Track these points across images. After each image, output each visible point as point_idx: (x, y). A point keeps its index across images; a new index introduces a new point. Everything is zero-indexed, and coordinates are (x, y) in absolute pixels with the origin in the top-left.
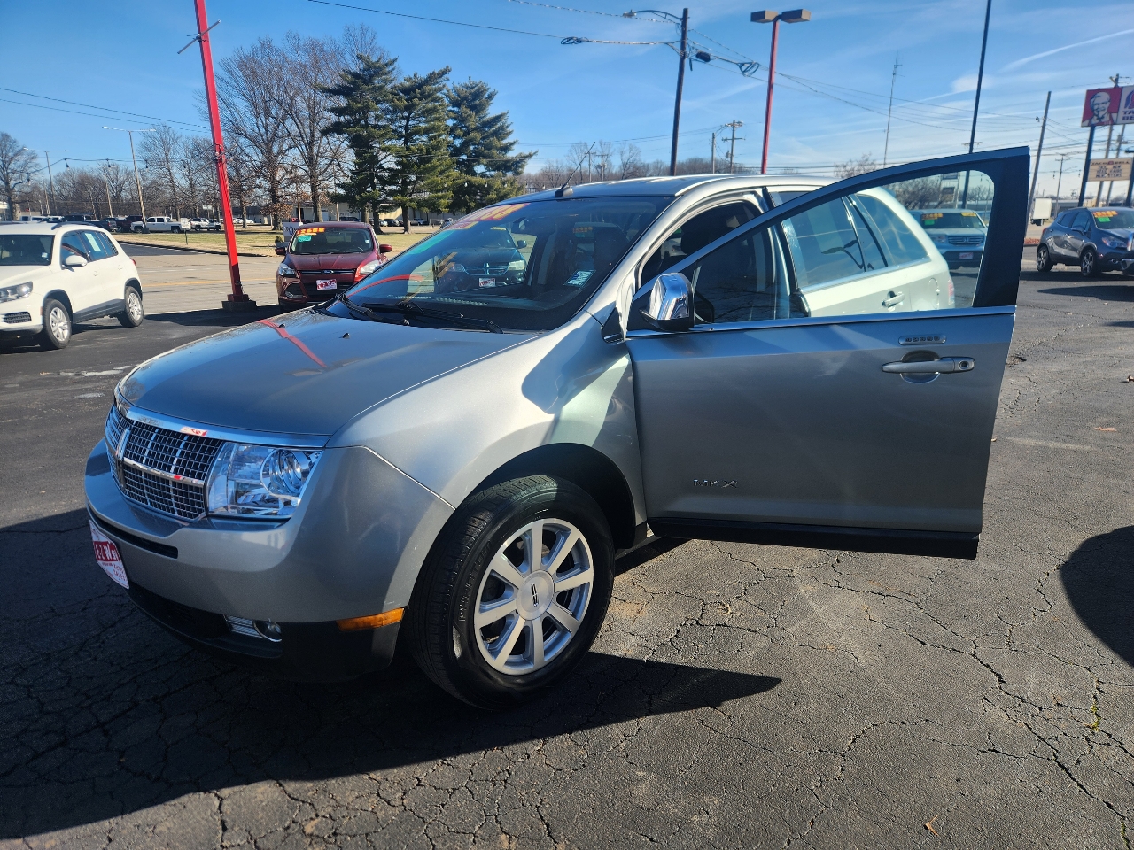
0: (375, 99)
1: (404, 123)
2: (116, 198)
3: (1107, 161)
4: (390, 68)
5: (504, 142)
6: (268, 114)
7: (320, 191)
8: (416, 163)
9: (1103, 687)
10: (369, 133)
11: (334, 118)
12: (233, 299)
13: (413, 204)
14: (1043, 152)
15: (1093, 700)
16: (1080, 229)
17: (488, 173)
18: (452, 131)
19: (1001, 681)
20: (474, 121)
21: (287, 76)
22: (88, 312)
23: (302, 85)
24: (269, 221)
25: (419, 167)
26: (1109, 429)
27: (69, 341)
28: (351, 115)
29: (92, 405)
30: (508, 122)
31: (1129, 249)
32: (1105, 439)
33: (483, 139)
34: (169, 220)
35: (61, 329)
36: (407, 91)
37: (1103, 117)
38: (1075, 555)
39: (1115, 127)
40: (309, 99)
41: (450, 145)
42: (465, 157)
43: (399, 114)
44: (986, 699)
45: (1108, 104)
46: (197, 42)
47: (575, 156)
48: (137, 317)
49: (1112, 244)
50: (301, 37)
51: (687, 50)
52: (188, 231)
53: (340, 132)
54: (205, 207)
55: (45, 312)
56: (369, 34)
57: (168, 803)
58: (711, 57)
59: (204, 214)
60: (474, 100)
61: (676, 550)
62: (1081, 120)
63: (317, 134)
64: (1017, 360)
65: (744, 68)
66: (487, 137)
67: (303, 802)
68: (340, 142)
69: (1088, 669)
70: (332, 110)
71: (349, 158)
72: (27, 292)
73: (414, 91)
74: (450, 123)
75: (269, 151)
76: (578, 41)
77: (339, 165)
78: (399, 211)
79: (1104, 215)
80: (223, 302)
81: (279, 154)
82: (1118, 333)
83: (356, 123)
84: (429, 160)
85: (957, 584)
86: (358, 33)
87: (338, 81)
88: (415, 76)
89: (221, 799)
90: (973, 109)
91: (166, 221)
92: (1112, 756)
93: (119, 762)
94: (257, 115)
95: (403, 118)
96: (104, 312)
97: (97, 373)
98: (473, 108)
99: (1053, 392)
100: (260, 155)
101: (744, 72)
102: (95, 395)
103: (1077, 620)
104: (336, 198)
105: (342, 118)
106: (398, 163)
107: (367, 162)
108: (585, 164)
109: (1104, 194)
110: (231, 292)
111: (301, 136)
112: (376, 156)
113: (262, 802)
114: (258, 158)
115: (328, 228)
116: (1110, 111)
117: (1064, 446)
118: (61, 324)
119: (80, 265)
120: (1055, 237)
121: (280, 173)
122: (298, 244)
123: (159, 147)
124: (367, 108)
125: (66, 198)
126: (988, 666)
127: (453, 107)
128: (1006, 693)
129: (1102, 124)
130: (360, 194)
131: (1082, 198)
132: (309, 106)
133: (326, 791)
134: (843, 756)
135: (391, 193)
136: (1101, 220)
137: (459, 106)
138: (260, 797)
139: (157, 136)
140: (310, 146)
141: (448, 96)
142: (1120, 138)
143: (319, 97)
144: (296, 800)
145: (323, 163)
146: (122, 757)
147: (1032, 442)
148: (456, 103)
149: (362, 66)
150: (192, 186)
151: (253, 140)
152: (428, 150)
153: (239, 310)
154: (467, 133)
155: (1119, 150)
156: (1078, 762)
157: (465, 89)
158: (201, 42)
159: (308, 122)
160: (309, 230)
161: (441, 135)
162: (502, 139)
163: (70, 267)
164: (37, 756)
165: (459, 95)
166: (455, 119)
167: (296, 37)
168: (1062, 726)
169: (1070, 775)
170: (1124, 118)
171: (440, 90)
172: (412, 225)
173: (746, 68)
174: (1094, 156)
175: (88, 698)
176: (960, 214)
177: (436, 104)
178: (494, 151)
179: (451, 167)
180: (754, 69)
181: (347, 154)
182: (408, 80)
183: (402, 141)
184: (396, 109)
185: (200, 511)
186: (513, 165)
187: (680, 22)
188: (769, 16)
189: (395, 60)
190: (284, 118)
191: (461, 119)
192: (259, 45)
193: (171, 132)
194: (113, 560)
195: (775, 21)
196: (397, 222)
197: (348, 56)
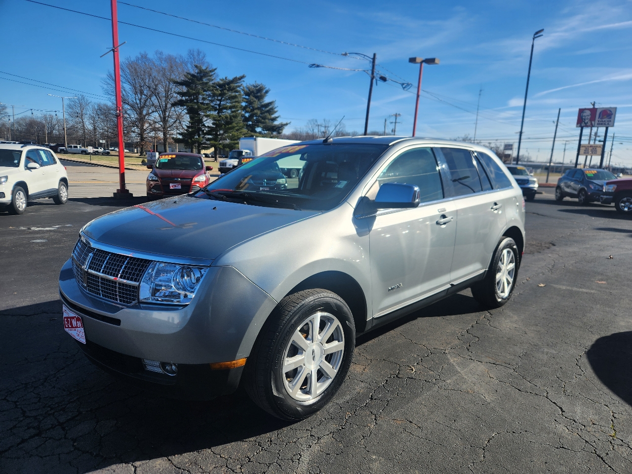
0: (203, 88)
1: (218, 102)
2: (50, 133)
3: (589, 145)
4: (213, 73)
5: (273, 116)
6: (142, 93)
7: (168, 136)
8: (223, 124)
9: (615, 415)
10: (198, 107)
11: (179, 98)
12: (120, 192)
13: (221, 146)
14: (556, 139)
15: (612, 422)
16: (578, 180)
17: (263, 132)
18: (244, 108)
19: (563, 411)
20: (257, 104)
21: (154, 74)
22: (37, 195)
23: (163, 79)
24: (137, 151)
25: (225, 126)
26: (603, 282)
27: (25, 210)
28: (189, 97)
29: (41, 246)
30: (276, 106)
31: (604, 191)
32: (601, 288)
33: (261, 114)
34: (80, 147)
35: (21, 204)
36: (220, 86)
37: (587, 123)
38: (593, 346)
39: (593, 128)
40: (166, 86)
41: (243, 116)
42: (250, 123)
43: (216, 98)
44: (555, 420)
45: (590, 116)
46: (112, 52)
47: (310, 126)
48: (64, 199)
49: (595, 188)
50: (164, 54)
51: (375, 74)
52: (92, 154)
53: (182, 105)
54: (101, 141)
55: (14, 193)
56: (202, 55)
57: (104, 469)
58: (387, 79)
59: (101, 145)
60: (257, 93)
61: (381, 337)
62: (576, 124)
63: (169, 106)
64: (551, 245)
65: (404, 86)
66: (264, 113)
67: (184, 470)
68: (182, 111)
69: (607, 406)
70: (179, 93)
71: (186, 120)
72: (4, 182)
73: (225, 86)
74: (244, 104)
75: (141, 113)
76: (318, 66)
77: (180, 123)
78: (212, 149)
79: (590, 173)
80: (114, 193)
81: (146, 115)
82: (601, 234)
83: (192, 101)
84: (231, 123)
85: (534, 360)
86: (195, 54)
87: (183, 78)
88: (226, 78)
89: (136, 468)
90: (522, 115)
91: (79, 147)
92: (624, 451)
93: (73, 445)
94: (136, 93)
95: (218, 100)
96: (45, 195)
97: (42, 229)
98: (257, 97)
99: (572, 262)
100: (136, 115)
101: (404, 88)
102: (42, 241)
103: (598, 380)
104: (177, 141)
105: (184, 98)
106: (213, 124)
107: (196, 122)
108: (316, 131)
109: (588, 163)
110: (119, 188)
111: (160, 106)
112: (202, 119)
113: (159, 469)
114: (134, 116)
115: (177, 156)
116: (591, 120)
117: (581, 290)
118: (22, 201)
119: (35, 168)
120: (565, 183)
121: (146, 125)
122: (160, 163)
123: (78, 108)
124: (199, 93)
125: (21, 132)
126: (554, 403)
127: (246, 96)
128: (566, 417)
129: (587, 126)
130: (191, 139)
131: (576, 164)
132: (165, 91)
133: (196, 464)
134: (484, 450)
135: (209, 140)
136: (589, 175)
137: (249, 96)
138: (158, 466)
139: (77, 101)
140: (164, 111)
141: (243, 90)
142: (596, 134)
143: (172, 86)
144: (179, 468)
145: (171, 121)
146: (75, 442)
147: (564, 288)
148: (247, 94)
149: (196, 71)
150: (95, 129)
151: (132, 106)
152: (231, 117)
153: (123, 198)
154: (253, 110)
155: (595, 140)
156: (607, 454)
157: (253, 87)
158: (114, 52)
159: (164, 99)
160: (167, 156)
161: (238, 110)
162: (272, 115)
163: (30, 169)
164: (23, 441)
165: (249, 90)
166: (247, 102)
167: (161, 53)
168: (597, 435)
169: (604, 461)
170: (598, 124)
171: (239, 86)
172: (219, 157)
173: (405, 86)
174: (582, 143)
175: (52, 409)
176: (516, 168)
177: (237, 94)
178: (267, 121)
179: (243, 127)
180: (409, 87)
181: (184, 117)
182: (222, 80)
183: (216, 112)
184: (214, 95)
185: (134, 300)
186: (277, 128)
187: (372, 60)
188: (419, 60)
189: (215, 69)
190: (151, 96)
191: (250, 103)
192: (140, 56)
193: (85, 99)
194: (77, 327)
195: (421, 63)
196: (210, 155)
197: (189, 65)
